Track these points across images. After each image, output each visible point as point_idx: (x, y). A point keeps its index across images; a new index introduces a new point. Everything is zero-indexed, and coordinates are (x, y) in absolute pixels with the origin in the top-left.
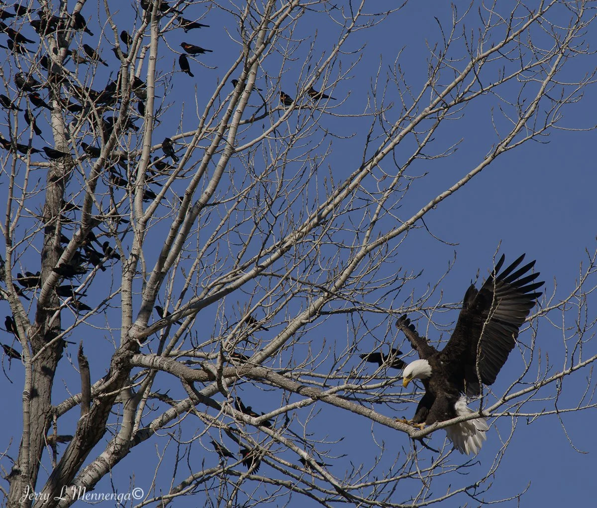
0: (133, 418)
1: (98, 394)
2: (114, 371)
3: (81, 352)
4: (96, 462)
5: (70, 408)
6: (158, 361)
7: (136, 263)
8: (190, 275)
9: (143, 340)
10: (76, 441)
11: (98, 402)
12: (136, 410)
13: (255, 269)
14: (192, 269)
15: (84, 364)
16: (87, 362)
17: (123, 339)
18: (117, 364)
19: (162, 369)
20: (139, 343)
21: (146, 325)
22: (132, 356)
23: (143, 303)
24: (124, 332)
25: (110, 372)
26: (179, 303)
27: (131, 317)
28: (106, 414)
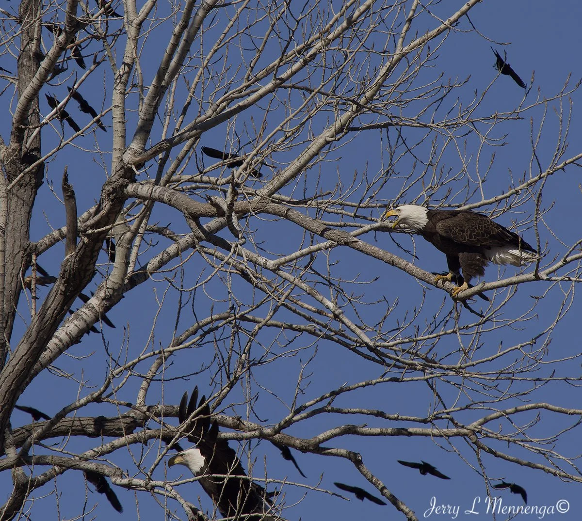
0: (127, 257)
1: (85, 231)
2: (105, 203)
3: (66, 180)
4: (84, 310)
5: (52, 244)
6: (158, 191)
7: (129, 73)
8: (193, 86)
9: (139, 166)
10: (59, 286)
11: (86, 240)
12: (131, 248)
13: (273, 82)
14: (196, 80)
15: (70, 195)
16: (73, 192)
17: (115, 165)
18: (108, 195)
19: (162, 201)
20: (135, 169)
21: (143, 148)
22: (127, 185)
23: (140, 122)
24: (116, 155)
25: (101, 203)
26: (180, 120)
27: (124, 137)
28: (95, 254)
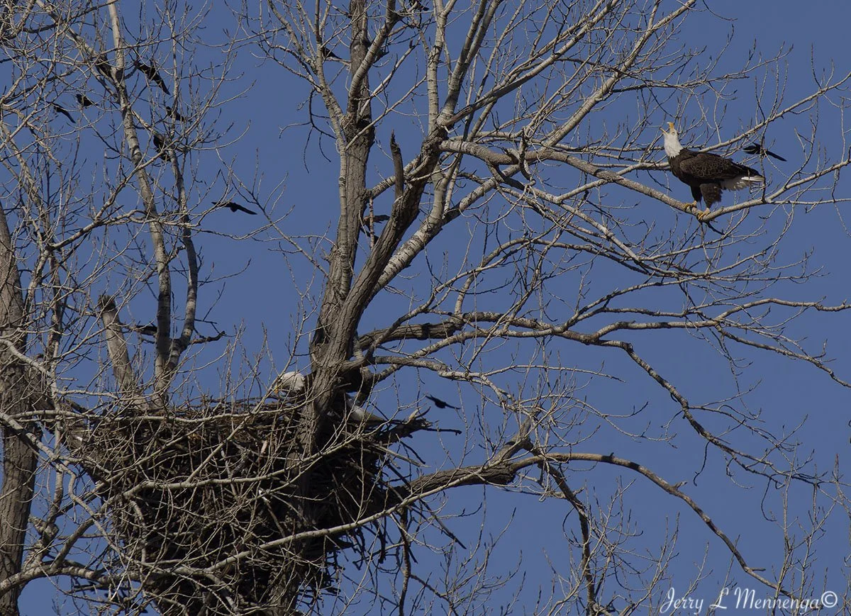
0: (443, 198)
1: (410, 179)
2: (425, 156)
3: (393, 140)
4: (411, 241)
5: (384, 190)
6: (465, 146)
7: (439, 54)
8: (490, 62)
9: (450, 126)
10: (391, 223)
11: (411, 187)
12: (446, 191)
13: (552, 56)
14: (492, 57)
15: (396, 151)
16: (399, 149)
17: (431, 127)
18: (427, 150)
19: (469, 153)
20: (447, 129)
21: (452, 113)
22: (441, 142)
23: (449, 93)
24: (431, 118)
25: (420, 158)
26: (481, 89)
27: (437, 104)
28: (418, 197)
